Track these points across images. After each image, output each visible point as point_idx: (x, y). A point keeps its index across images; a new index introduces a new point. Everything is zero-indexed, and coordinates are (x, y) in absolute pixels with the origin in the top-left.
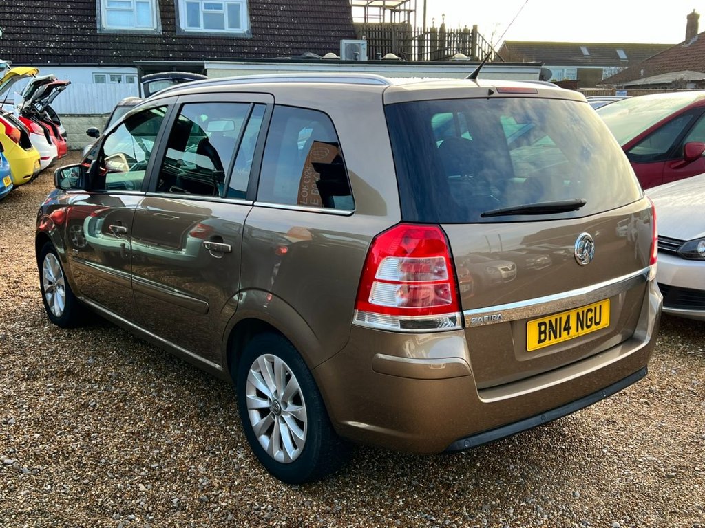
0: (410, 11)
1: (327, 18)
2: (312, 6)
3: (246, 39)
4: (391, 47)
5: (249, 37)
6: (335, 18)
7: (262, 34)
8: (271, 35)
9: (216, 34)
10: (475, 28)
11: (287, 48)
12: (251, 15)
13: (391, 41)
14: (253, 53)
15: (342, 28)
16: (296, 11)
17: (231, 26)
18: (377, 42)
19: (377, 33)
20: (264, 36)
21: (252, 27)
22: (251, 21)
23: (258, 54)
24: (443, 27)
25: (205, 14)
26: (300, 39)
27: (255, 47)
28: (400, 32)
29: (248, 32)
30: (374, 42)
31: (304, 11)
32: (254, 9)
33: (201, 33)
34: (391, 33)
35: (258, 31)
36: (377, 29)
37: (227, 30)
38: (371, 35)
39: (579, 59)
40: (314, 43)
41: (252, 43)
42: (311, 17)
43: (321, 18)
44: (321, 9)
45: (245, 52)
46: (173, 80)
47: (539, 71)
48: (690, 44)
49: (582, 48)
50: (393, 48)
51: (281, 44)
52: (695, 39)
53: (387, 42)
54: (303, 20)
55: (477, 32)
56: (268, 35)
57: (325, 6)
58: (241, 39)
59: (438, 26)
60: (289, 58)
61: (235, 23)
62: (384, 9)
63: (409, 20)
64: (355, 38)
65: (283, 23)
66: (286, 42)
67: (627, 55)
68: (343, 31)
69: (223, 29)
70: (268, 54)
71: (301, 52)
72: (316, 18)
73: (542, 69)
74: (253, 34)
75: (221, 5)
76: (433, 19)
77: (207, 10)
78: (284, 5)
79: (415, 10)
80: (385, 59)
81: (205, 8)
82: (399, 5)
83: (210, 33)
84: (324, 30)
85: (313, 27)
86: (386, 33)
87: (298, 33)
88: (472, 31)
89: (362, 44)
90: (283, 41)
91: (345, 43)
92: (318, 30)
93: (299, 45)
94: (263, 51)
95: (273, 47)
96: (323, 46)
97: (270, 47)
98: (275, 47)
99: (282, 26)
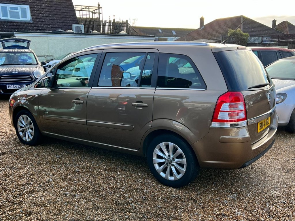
0: (99, 13)
1: (65, 15)
2: (58, 10)
3: (30, 23)
4: (94, 28)
5: (31, 22)
6: (69, 15)
7: (37, 21)
8: (41, 21)
9: (16, 20)
10: (127, 21)
11: (49, 27)
12: (31, 13)
13: (94, 25)
14: (34, 29)
15: (72, 19)
16: (51, 12)
17: (23, 17)
18: (88, 26)
19: (87, 22)
20: (38, 22)
21: (32, 18)
22: (32, 15)
23: (36, 29)
24: (114, 20)
25: (10, 12)
26: (54, 23)
27: (34, 27)
28: (97, 22)
29: (30, 20)
30: (86, 25)
31: (55, 12)
32: (32, 10)
33: (9, 20)
34: (93, 22)
35: (35, 20)
36: (87, 20)
37: (21, 19)
38: (85, 22)
39: (158, 34)
40: (61, 25)
41: (33, 25)
42: (58, 15)
43: (63, 15)
44: (62, 11)
45: (30, 29)
46: (16, 41)
47: (154, 39)
48: (201, 29)
49: (159, 30)
50: (95, 28)
51: (46, 26)
52: (203, 27)
53: (92, 26)
54: (55, 16)
55: (128, 23)
56: (40, 21)
57: (64, 10)
58: (27, 23)
59: (112, 20)
60: (51, 32)
61: (25, 16)
62: (89, 12)
63: (99, 17)
64: (78, 24)
65: (46, 17)
66: (48, 25)
67: (176, 32)
68: (73, 21)
69: (19, 18)
70: (40, 29)
71: (56, 29)
72: (61, 15)
73: (155, 38)
74: (33, 21)
75: (18, 8)
76: (110, 17)
77: (11, 10)
78: (46, 9)
79: (102, 13)
80: (93, 33)
81: (10, 9)
82: (94, 11)
83: (13, 20)
84: (64, 20)
85: (60, 19)
86: (91, 22)
87: (53, 21)
88: (126, 22)
89: (82, 26)
90: (47, 25)
91: (74, 26)
92: (62, 20)
93: (54, 26)
94: (38, 28)
95: (42, 27)
96: (65, 27)
97: (41, 27)
98: (43, 27)
99: (46, 18)
